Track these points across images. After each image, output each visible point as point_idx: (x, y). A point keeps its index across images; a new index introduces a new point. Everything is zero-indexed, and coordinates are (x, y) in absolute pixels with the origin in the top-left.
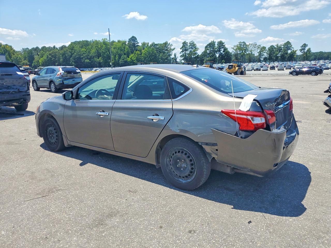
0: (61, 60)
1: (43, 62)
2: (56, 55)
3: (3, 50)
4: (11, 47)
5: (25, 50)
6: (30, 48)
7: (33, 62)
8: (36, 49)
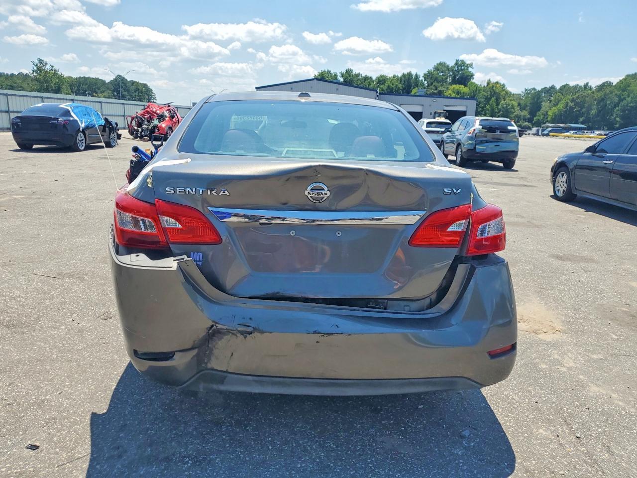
0: (593, 112)
1: (555, 116)
2: (584, 102)
3: (489, 93)
4: (504, 86)
5: (528, 92)
6: (539, 88)
7: (537, 114)
8: (550, 91)
